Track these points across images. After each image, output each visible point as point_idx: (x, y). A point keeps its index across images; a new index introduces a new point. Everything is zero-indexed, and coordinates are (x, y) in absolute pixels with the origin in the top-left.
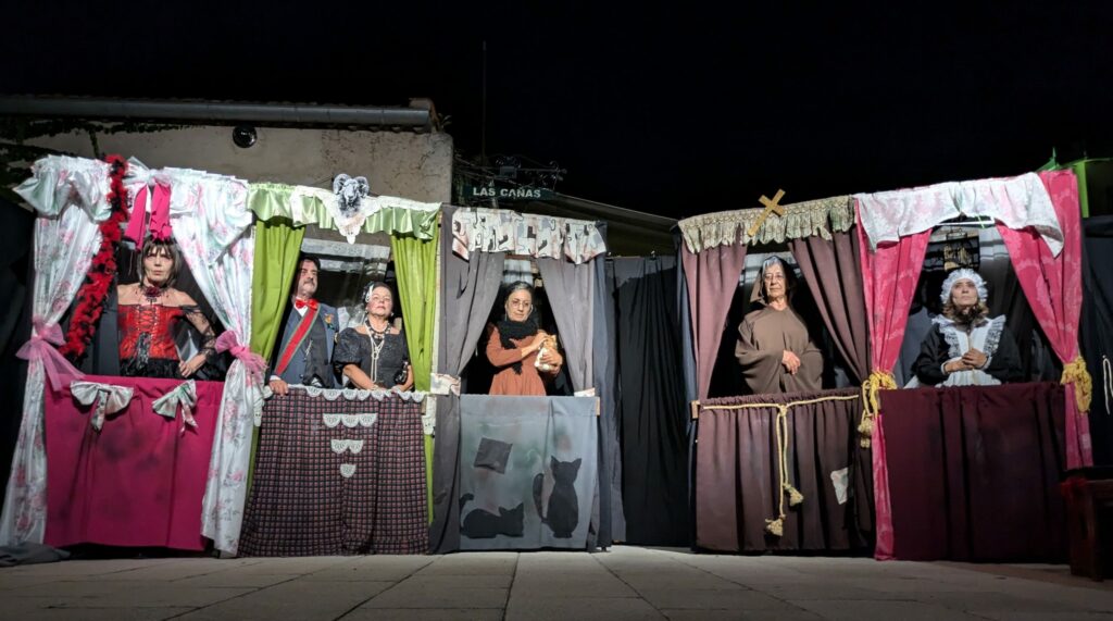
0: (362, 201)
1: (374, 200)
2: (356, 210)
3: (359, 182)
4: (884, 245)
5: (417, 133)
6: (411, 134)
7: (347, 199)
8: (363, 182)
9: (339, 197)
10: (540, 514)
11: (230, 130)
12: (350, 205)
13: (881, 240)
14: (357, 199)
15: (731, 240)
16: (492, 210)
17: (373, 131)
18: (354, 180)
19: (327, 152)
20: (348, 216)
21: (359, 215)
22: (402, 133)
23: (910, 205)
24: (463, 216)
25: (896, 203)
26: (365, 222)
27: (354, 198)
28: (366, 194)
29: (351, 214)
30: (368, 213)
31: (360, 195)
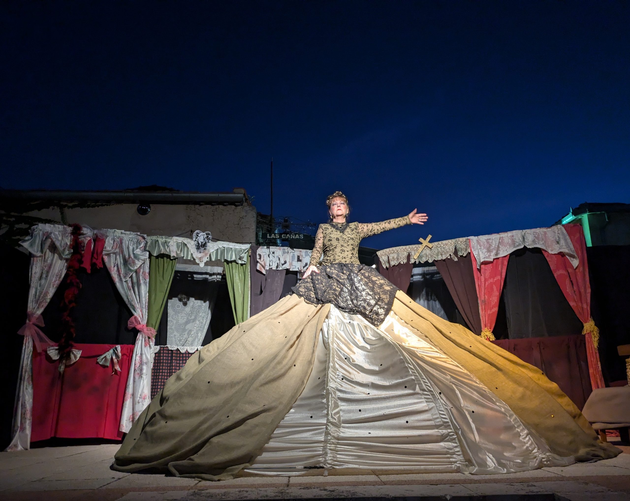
0: (208, 244)
1: (215, 244)
2: (205, 249)
3: (207, 234)
4: (485, 263)
5: (236, 206)
6: (233, 207)
7: (200, 243)
8: (209, 234)
9: (196, 242)
11: (136, 206)
12: (201, 247)
13: (482, 260)
14: (205, 243)
15: (405, 261)
16: (278, 248)
17: (212, 205)
18: (204, 233)
19: (189, 217)
20: (200, 253)
21: (206, 251)
22: (229, 206)
23: (498, 243)
24: (262, 251)
25: (490, 241)
26: (210, 255)
27: (204, 243)
28: (210, 241)
29: (202, 251)
30: (211, 251)
31: (207, 241)
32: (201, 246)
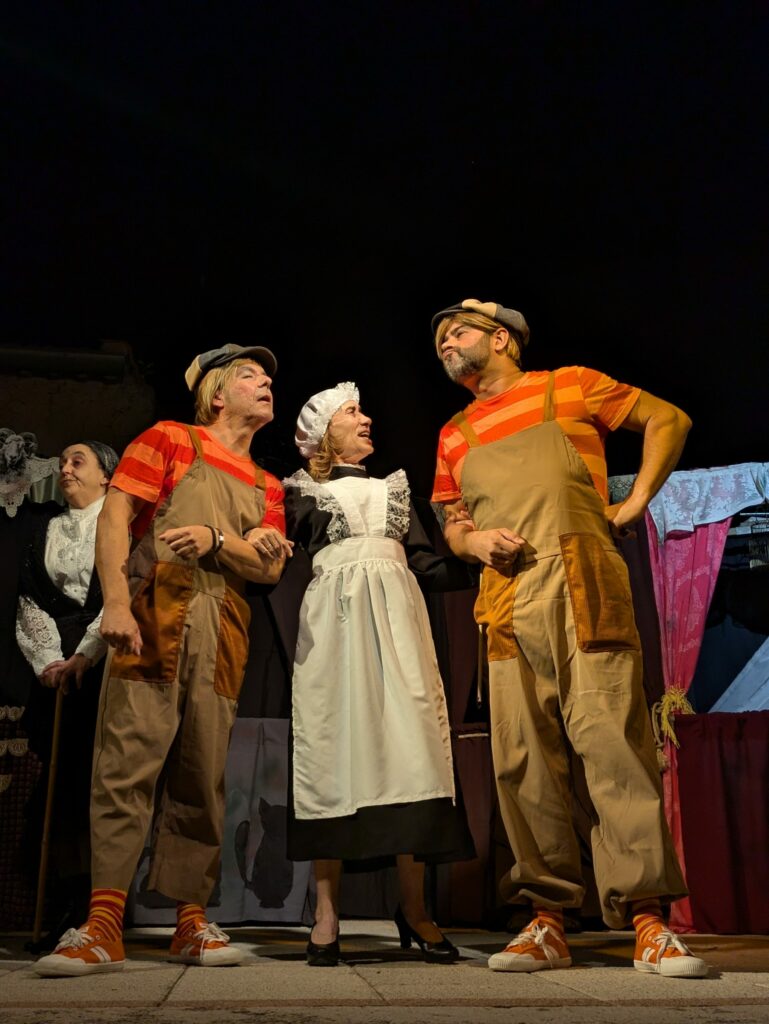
0: (29, 463)
1: (45, 463)
2: (20, 474)
3: (25, 438)
4: (678, 536)
5: (107, 382)
6: (100, 383)
7: (9, 459)
8: (31, 439)
10: (243, 876)
12: (11, 468)
13: (670, 529)
14: (22, 461)
17: (50, 378)
18: (19, 437)
20: (8, 482)
21: (23, 480)
22: (89, 382)
23: (706, 489)
25: (690, 485)
26: (32, 489)
27: (18, 459)
28: (33, 455)
29: (12, 479)
30: (36, 479)
31: (26, 455)
32: (11, 466)
